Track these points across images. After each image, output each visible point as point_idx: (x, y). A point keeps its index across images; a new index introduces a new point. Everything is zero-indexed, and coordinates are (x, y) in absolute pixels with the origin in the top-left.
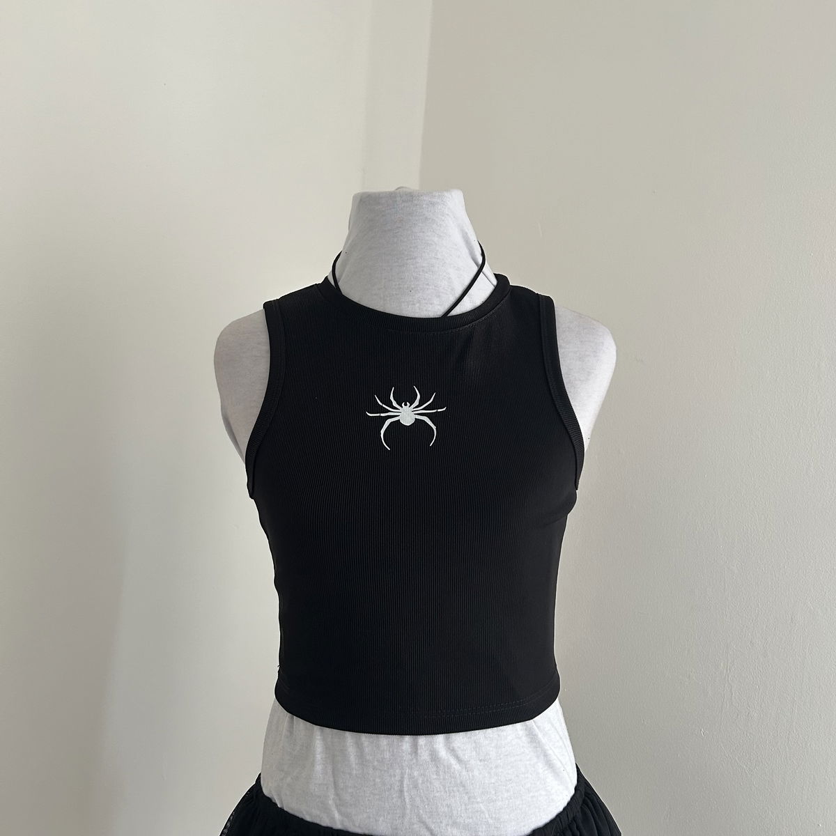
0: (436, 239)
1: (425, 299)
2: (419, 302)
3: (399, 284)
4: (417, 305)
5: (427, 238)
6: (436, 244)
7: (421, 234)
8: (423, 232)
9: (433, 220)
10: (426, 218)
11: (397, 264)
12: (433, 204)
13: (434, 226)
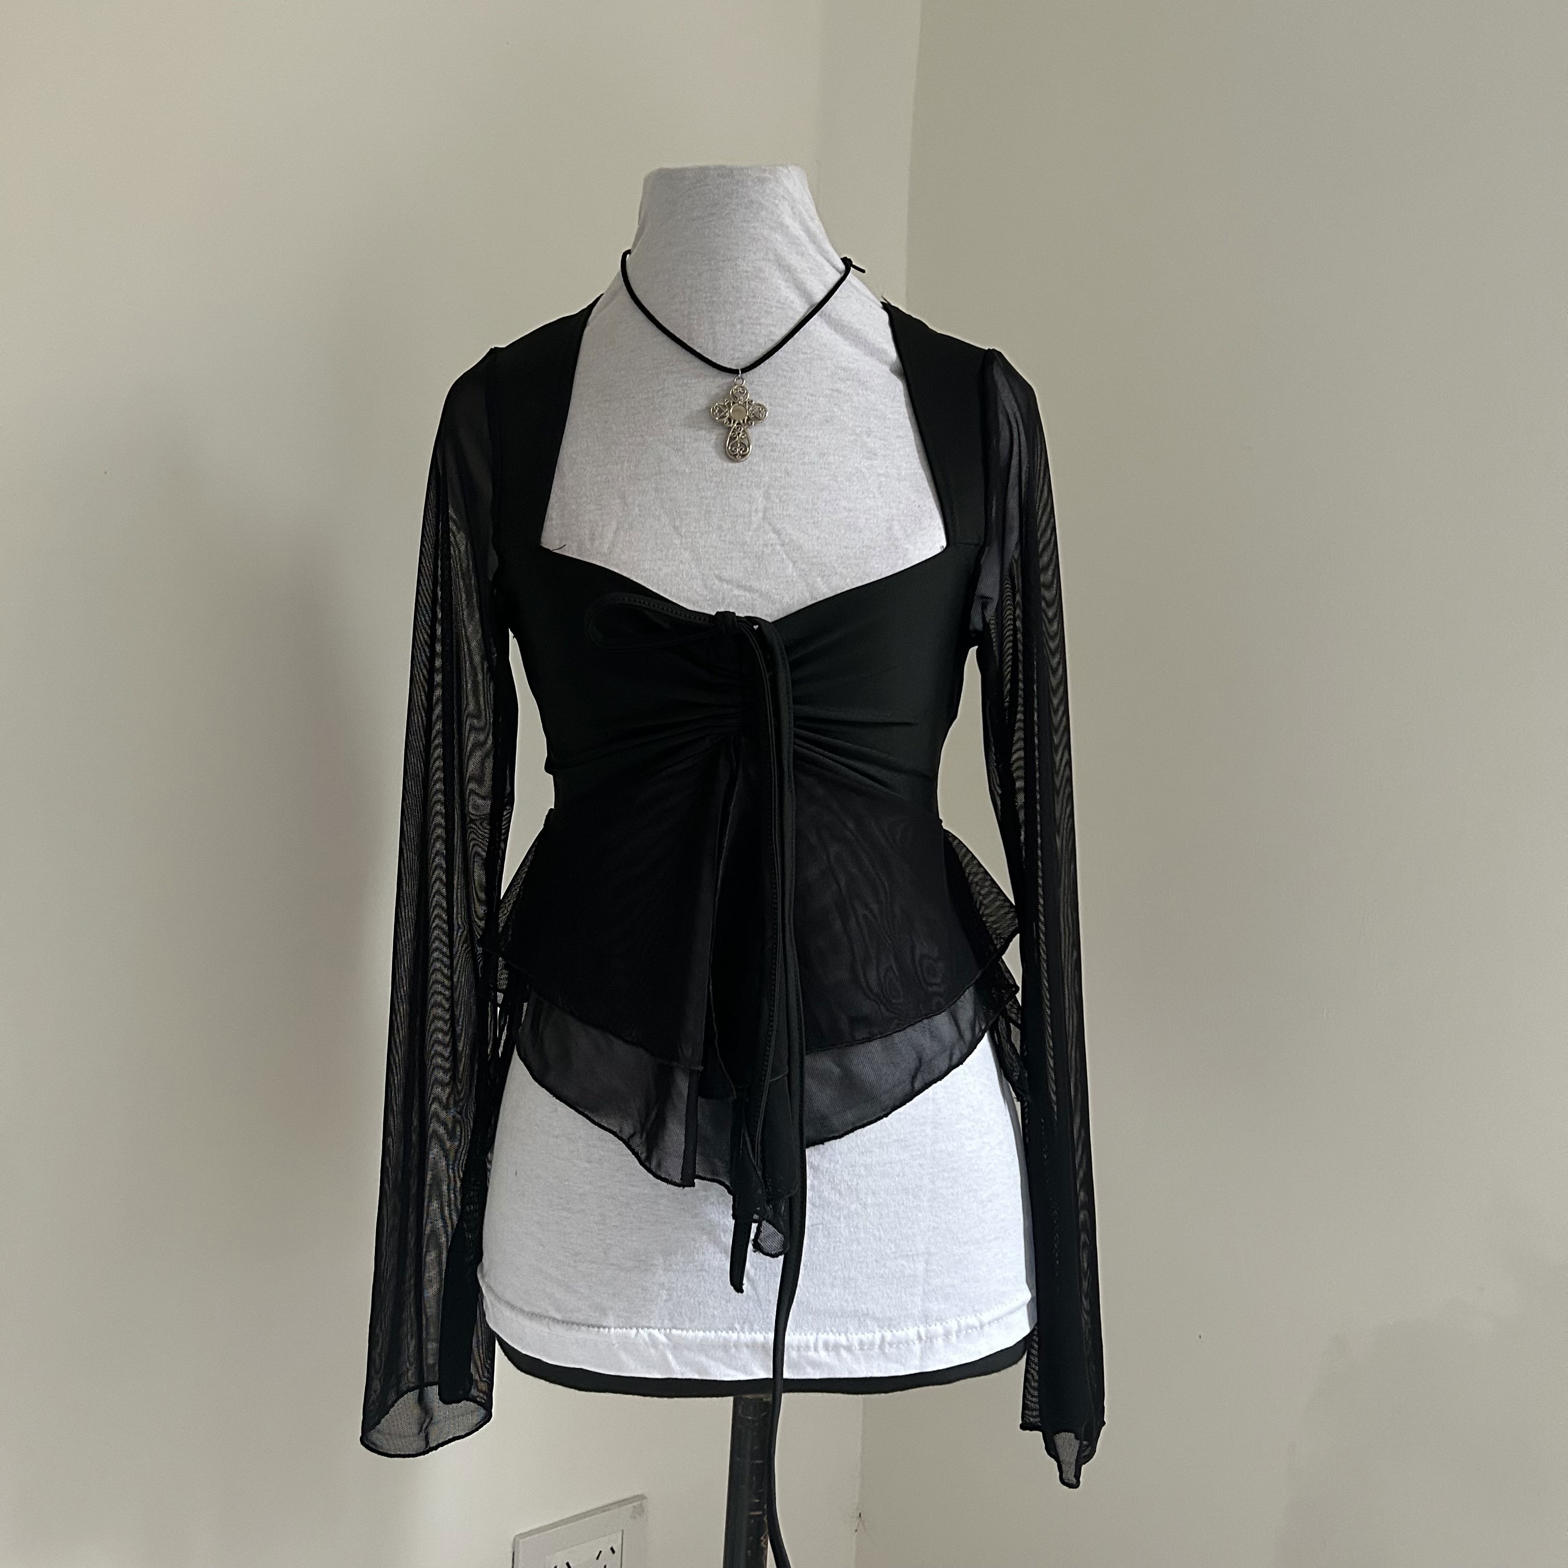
0: (766, 232)
1: (749, 318)
2: (741, 322)
3: (711, 297)
4: (739, 327)
5: (752, 230)
6: (766, 239)
7: (745, 225)
8: (748, 222)
9: (761, 204)
10: (752, 202)
11: (707, 267)
12: (762, 181)
13: (763, 213)
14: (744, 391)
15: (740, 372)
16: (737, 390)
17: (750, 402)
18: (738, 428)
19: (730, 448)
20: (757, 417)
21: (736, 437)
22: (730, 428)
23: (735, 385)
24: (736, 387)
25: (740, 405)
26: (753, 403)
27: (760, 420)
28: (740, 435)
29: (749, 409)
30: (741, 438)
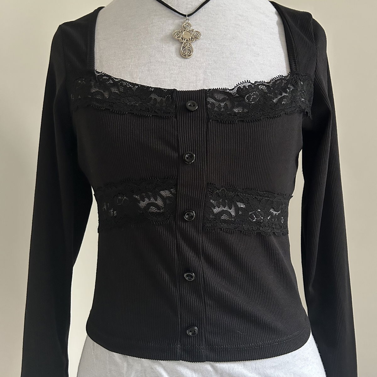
14: (189, 25)
15: (187, 16)
16: (186, 24)
17: (193, 30)
18: (186, 42)
19: (182, 52)
20: (196, 37)
21: (185, 47)
22: (182, 42)
23: (185, 22)
24: (185, 23)
25: (188, 31)
26: (194, 31)
27: (198, 38)
28: (188, 46)
29: (192, 33)
30: (189, 47)
